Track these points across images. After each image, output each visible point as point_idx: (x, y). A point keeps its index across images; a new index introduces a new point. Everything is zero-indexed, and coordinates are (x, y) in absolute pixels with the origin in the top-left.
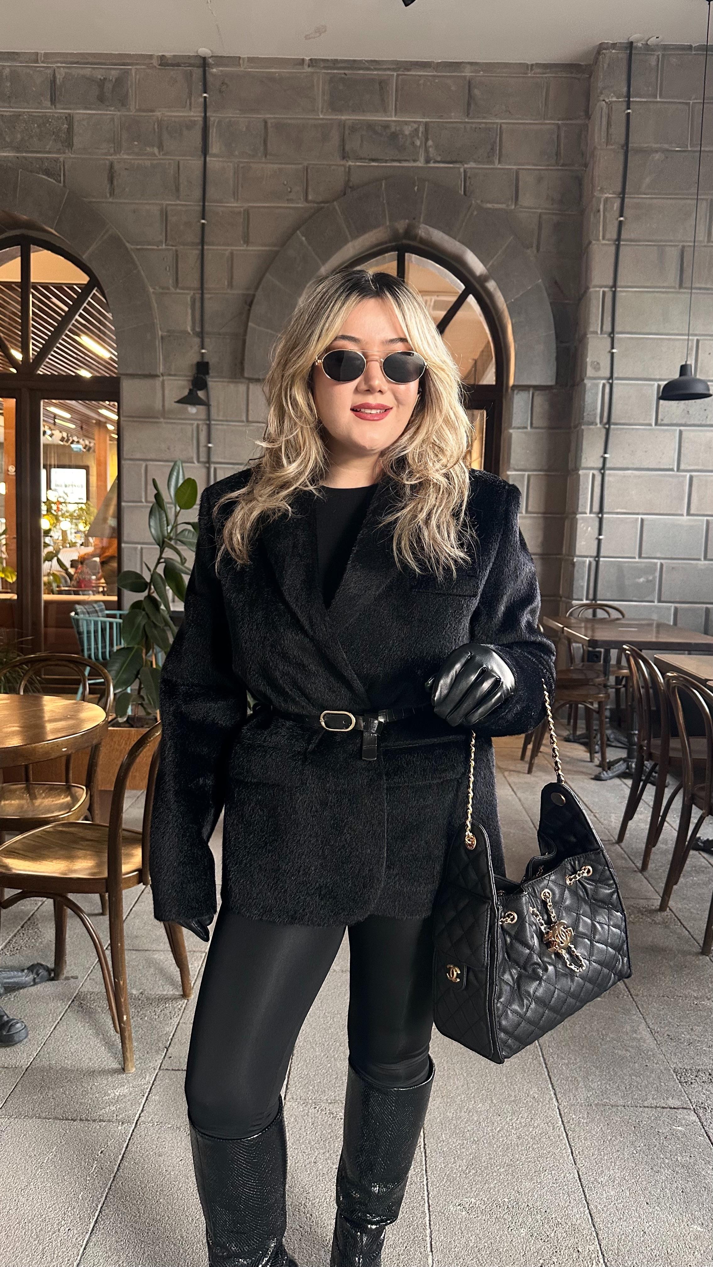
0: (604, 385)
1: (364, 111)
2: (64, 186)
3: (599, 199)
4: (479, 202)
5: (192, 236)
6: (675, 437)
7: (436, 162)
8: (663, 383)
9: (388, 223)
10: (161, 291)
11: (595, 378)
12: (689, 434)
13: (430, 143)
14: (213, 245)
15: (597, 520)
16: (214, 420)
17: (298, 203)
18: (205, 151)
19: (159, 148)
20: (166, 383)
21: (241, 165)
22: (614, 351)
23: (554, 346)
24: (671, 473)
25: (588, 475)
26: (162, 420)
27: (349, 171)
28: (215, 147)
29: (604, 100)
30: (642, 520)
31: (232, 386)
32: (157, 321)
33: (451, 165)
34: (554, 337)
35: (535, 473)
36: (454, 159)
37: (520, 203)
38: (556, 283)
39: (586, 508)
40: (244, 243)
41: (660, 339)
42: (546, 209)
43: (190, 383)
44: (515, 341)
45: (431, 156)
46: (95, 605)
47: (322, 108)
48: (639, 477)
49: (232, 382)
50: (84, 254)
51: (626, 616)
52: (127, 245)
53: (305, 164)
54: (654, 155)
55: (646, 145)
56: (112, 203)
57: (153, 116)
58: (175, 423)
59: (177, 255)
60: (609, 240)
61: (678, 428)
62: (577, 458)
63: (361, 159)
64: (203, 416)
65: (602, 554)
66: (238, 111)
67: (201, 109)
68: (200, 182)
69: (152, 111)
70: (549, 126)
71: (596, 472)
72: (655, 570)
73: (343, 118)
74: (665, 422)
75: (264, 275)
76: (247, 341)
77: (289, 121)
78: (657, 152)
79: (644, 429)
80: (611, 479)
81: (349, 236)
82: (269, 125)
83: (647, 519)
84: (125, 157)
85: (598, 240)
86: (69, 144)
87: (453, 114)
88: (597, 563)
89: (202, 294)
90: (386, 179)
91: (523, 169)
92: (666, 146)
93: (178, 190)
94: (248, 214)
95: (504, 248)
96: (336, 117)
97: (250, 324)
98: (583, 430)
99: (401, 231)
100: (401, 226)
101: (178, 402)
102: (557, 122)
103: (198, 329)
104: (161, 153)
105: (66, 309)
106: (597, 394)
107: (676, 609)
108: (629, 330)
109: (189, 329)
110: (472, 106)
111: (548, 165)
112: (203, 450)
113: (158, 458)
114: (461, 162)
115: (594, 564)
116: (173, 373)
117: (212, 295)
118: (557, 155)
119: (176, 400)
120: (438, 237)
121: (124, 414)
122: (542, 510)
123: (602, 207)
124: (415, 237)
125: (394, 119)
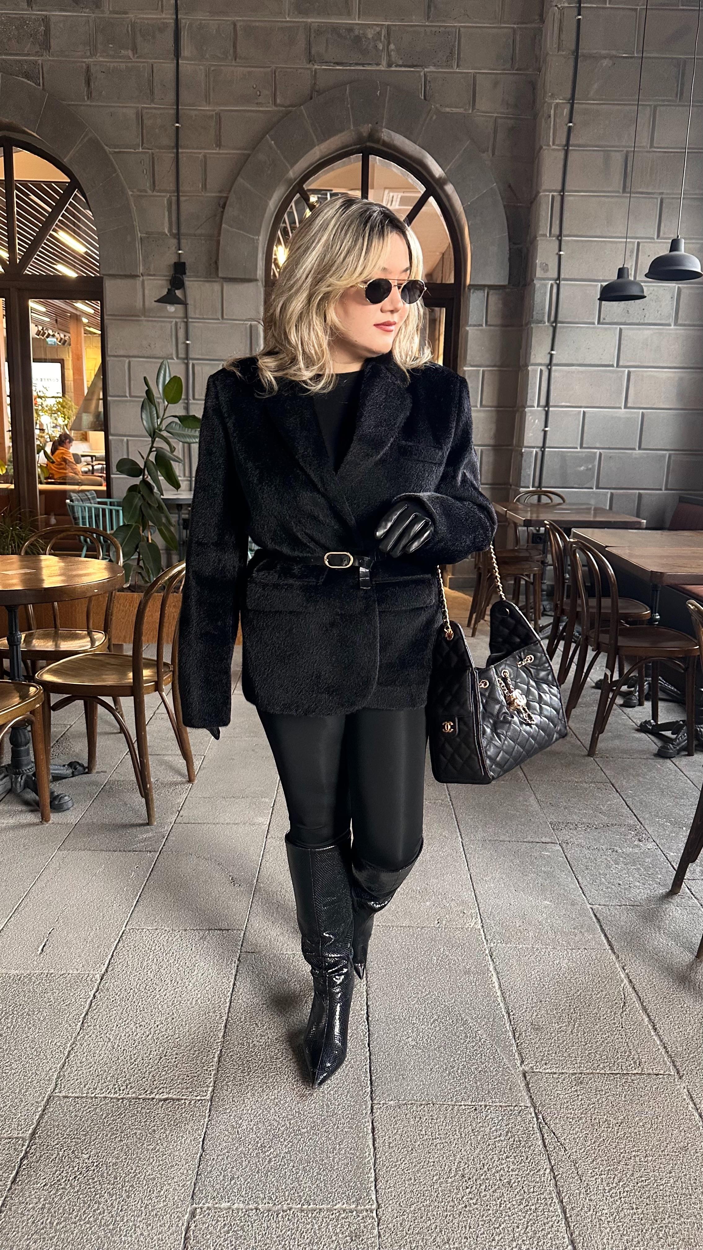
0: (552, 286)
1: (328, 14)
2: (43, 89)
3: (550, 105)
4: (438, 105)
5: (167, 140)
6: (615, 335)
7: (396, 66)
8: (605, 284)
9: (352, 128)
10: (138, 193)
11: (544, 279)
12: (628, 332)
13: (392, 46)
14: (187, 148)
15: (544, 413)
16: (192, 318)
17: (267, 107)
18: (177, 54)
19: (133, 50)
20: (146, 282)
21: (212, 68)
22: (561, 253)
23: (508, 248)
24: (611, 368)
25: (536, 371)
26: (143, 318)
27: (315, 76)
28: (187, 50)
29: (556, 6)
30: (584, 412)
31: (207, 284)
32: (136, 223)
33: (412, 69)
34: (507, 237)
35: (489, 369)
36: (415, 64)
37: (477, 106)
38: (510, 186)
39: (533, 401)
40: (217, 146)
41: (604, 241)
42: (501, 113)
43: (169, 282)
44: (471, 243)
45: (393, 60)
46: (87, 493)
47: (289, 11)
48: (582, 372)
49: (208, 281)
50: (65, 157)
51: (567, 501)
52: (106, 147)
53: (273, 66)
54: (602, 61)
55: (595, 51)
56: (90, 106)
57: (128, 18)
58: (155, 321)
59: (153, 158)
60: (558, 145)
61: (618, 327)
62: (527, 355)
63: (327, 62)
64: (181, 314)
65: (547, 445)
66: (208, 14)
67: (173, 11)
68: (174, 84)
69: (126, 13)
70: (505, 30)
71: (543, 368)
72: (595, 458)
73: (309, 20)
74: (607, 321)
75: (236, 178)
76: (221, 242)
77: (257, 24)
78: (605, 58)
79: (588, 327)
80: (557, 374)
81: (316, 140)
82: (238, 28)
83: (589, 412)
84: (101, 59)
85: (549, 145)
86: (46, 46)
87: (414, 17)
88: (543, 453)
89: (178, 196)
90: (350, 83)
91: (479, 73)
92: (614, 52)
93: (152, 93)
94: (220, 117)
95: (461, 152)
96: (301, 20)
97: (223, 225)
98: (532, 328)
99: (365, 134)
100: (365, 129)
101: (158, 301)
102: (512, 26)
103: (175, 231)
104: (136, 56)
105: (50, 210)
106: (545, 293)
107: (612, 494)
108: (576, 233)
109: (167, 232)
110: (432, 9)
111: (504, 70)
112: (181, 347)
113: (140, 355)
114: (422, 66)
115: (540, 454)
116: (151, 273)
117: (188, 198)
118: (512, 59)
119: (156, 299)
120: (401, 141)
121: (108, 313)
122: (495, 404)
123: (552, 112)
124: (378, 141)
125: (357, 22)
